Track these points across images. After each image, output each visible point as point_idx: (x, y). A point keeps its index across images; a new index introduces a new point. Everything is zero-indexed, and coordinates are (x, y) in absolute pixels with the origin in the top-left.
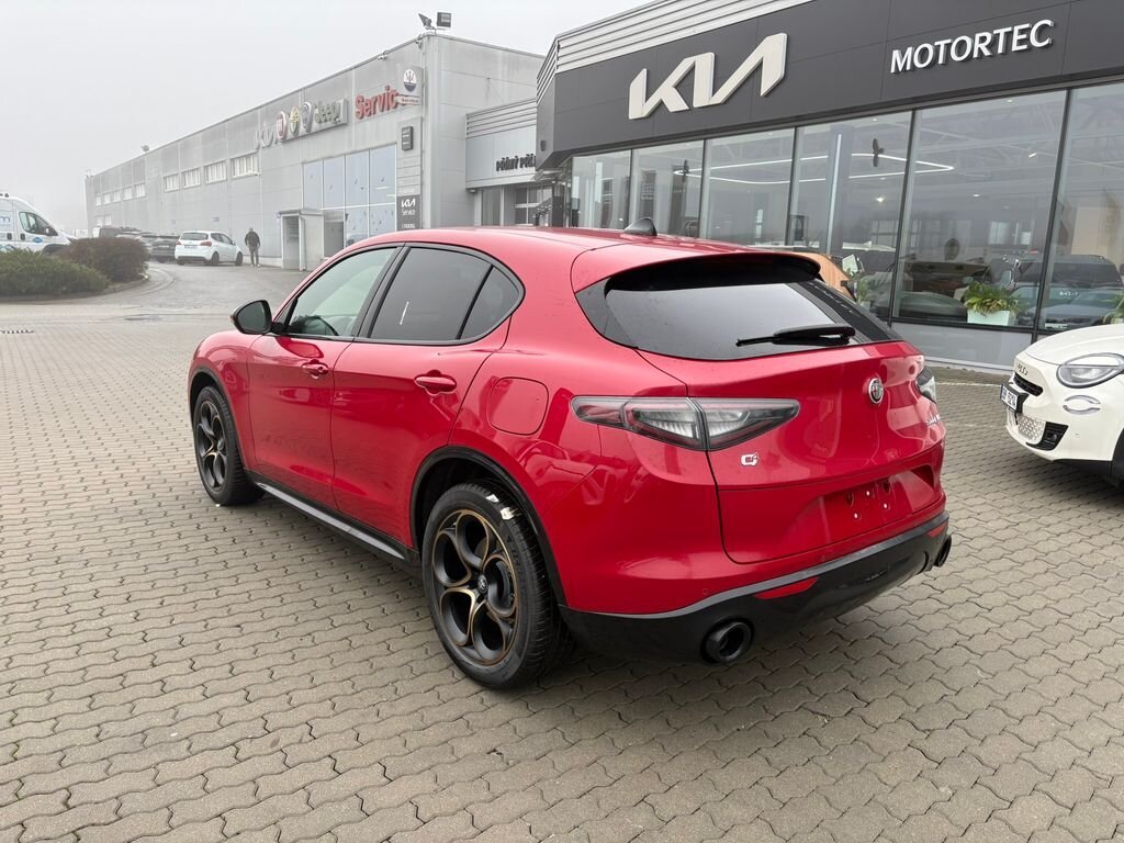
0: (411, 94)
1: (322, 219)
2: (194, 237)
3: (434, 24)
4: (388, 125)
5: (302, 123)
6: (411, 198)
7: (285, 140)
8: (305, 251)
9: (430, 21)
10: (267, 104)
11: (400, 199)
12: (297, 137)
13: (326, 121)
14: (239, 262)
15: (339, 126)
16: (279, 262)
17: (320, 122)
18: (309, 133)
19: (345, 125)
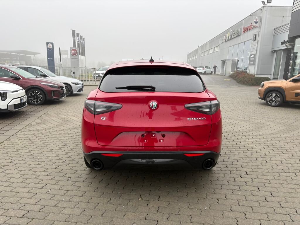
0: (257, 24)
1: (231, 62)
2: (200, 67)
3: (266, 3)
4: (250, 34)
5: (230, 36)
6: (253, 55)
7: (226, 41)
8: (226, 71)
9: (265, 2)
10: (223, 32)
11: (251, 55)
12: (228, 40)
13: (235, 35)
14: (211, 73)
15: (238, 36)
16: (219, 74)
17: (234, 35)
18: (231, 39)
19: (240, 35)
